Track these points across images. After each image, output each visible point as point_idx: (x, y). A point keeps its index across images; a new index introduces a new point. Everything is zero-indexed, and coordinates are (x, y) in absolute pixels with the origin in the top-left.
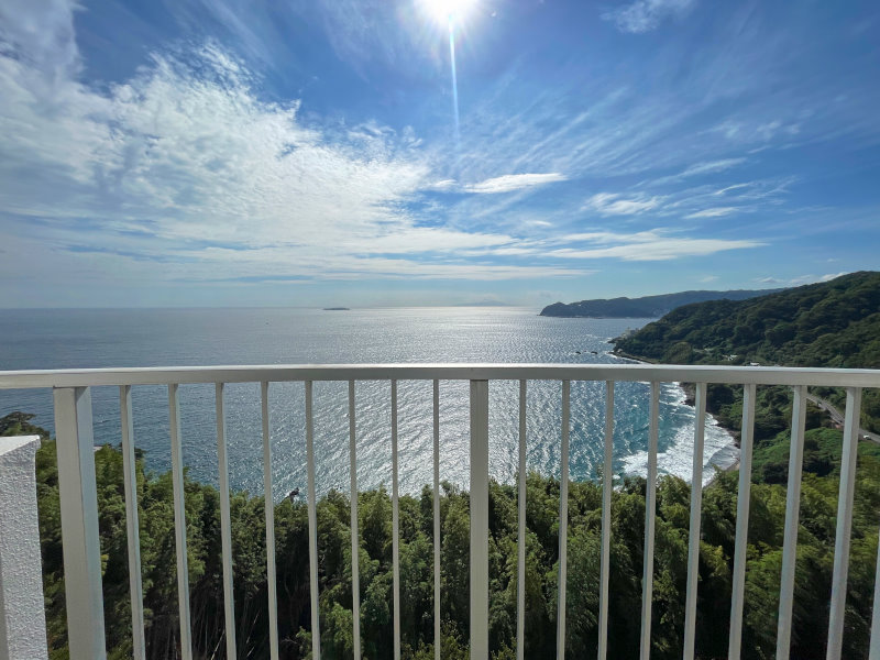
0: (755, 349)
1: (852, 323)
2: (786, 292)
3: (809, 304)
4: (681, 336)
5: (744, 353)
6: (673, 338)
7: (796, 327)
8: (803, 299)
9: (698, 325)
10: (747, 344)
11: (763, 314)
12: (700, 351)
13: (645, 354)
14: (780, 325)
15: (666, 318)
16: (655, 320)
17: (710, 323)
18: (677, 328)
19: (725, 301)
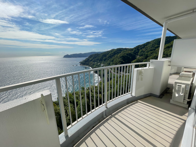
0: (102, 62)
1: (113, 57)
2: (105, 52)
3: (108, 54)
4: (91, 61)
5: (100, 63)
6: (90, 61)
7: (107, 58)
8: (107, 53)
9: (94, 58)
10: (101, 61)
11: (103, 56)
12: (94, 63)
13: (86, 65)
14: (105, 58)
15: (89, 57)
16: (87, 58)
17: (96, 58)
18: (91, 59)
19: (98, 54)
